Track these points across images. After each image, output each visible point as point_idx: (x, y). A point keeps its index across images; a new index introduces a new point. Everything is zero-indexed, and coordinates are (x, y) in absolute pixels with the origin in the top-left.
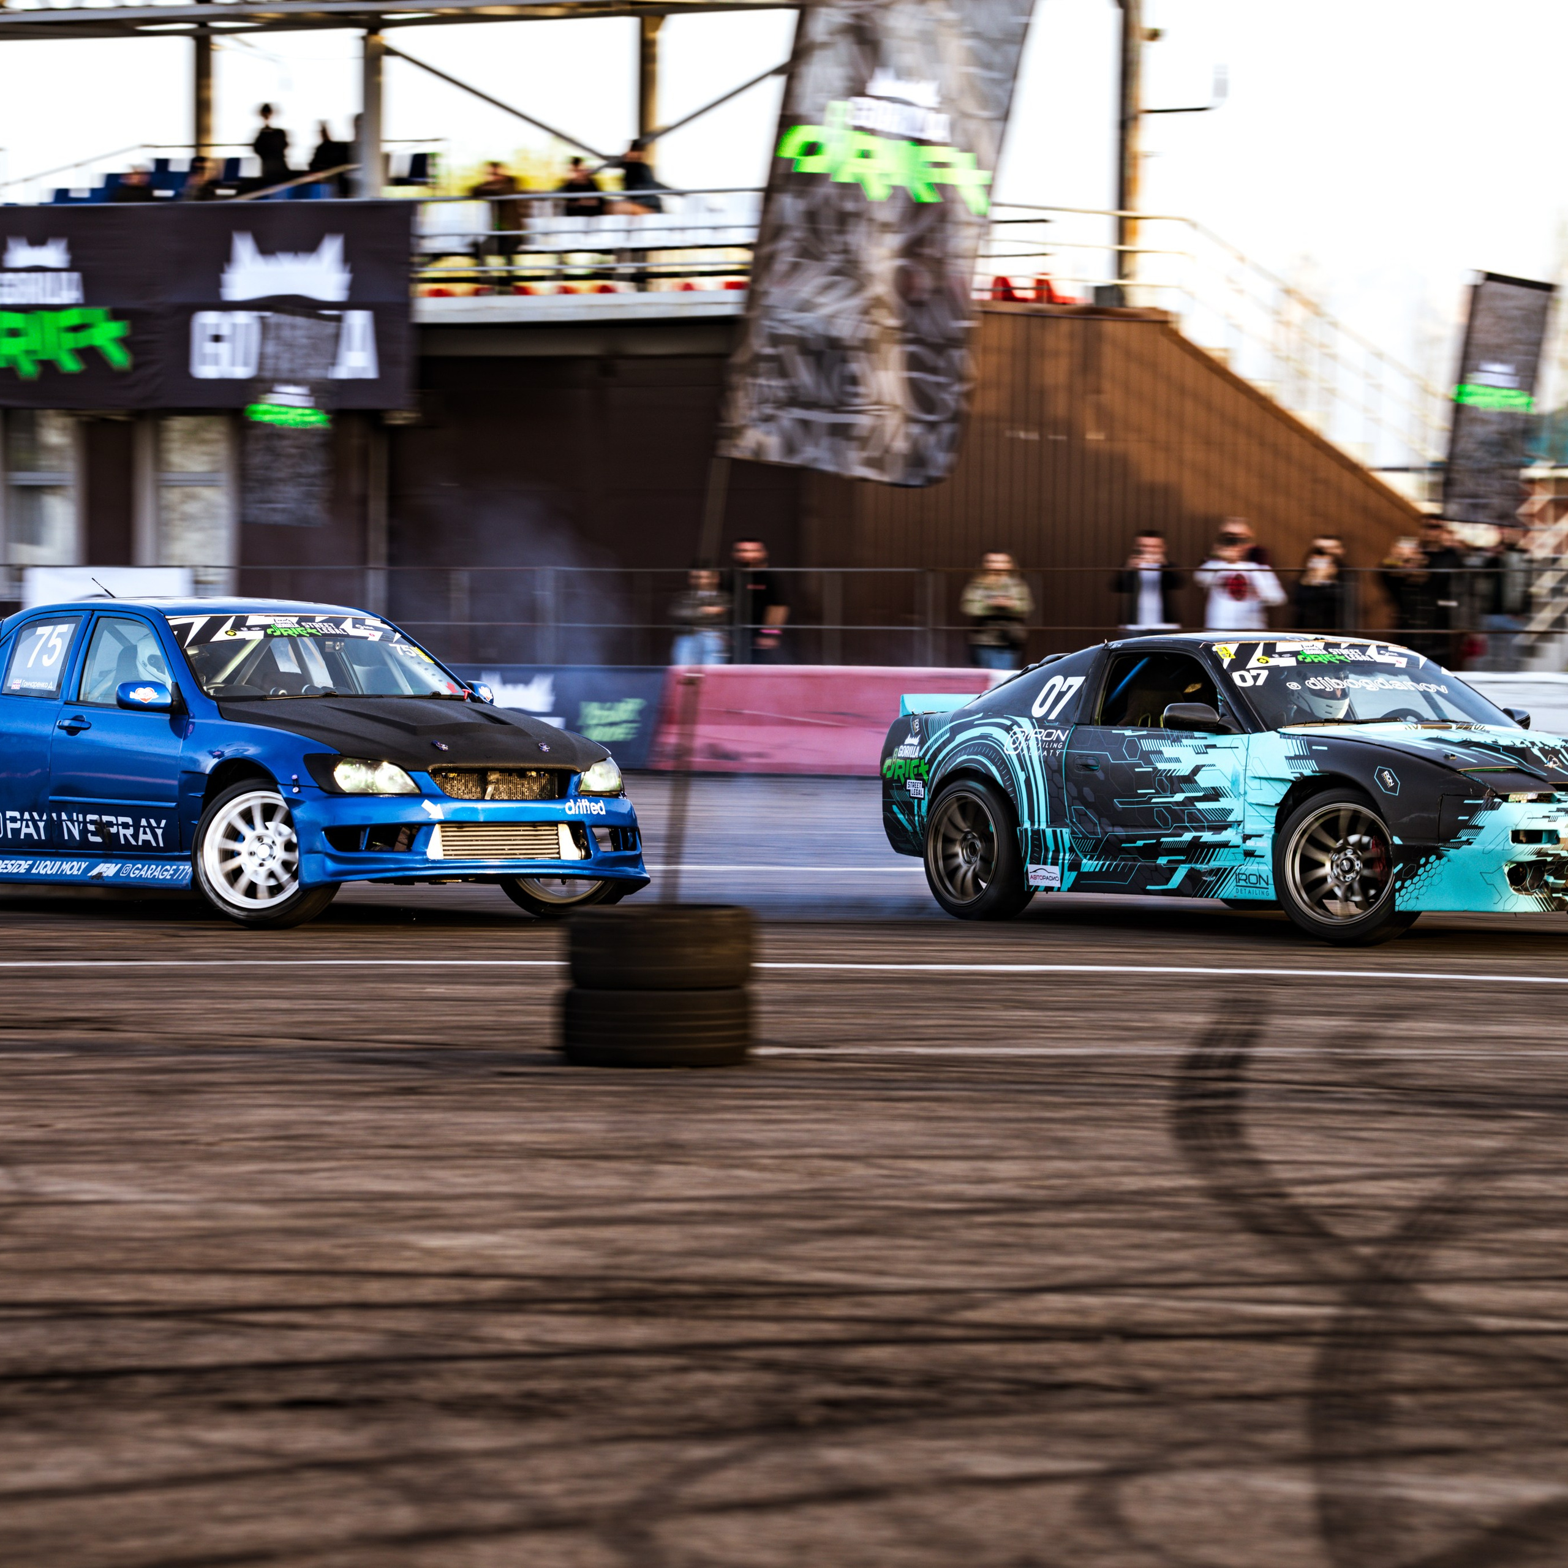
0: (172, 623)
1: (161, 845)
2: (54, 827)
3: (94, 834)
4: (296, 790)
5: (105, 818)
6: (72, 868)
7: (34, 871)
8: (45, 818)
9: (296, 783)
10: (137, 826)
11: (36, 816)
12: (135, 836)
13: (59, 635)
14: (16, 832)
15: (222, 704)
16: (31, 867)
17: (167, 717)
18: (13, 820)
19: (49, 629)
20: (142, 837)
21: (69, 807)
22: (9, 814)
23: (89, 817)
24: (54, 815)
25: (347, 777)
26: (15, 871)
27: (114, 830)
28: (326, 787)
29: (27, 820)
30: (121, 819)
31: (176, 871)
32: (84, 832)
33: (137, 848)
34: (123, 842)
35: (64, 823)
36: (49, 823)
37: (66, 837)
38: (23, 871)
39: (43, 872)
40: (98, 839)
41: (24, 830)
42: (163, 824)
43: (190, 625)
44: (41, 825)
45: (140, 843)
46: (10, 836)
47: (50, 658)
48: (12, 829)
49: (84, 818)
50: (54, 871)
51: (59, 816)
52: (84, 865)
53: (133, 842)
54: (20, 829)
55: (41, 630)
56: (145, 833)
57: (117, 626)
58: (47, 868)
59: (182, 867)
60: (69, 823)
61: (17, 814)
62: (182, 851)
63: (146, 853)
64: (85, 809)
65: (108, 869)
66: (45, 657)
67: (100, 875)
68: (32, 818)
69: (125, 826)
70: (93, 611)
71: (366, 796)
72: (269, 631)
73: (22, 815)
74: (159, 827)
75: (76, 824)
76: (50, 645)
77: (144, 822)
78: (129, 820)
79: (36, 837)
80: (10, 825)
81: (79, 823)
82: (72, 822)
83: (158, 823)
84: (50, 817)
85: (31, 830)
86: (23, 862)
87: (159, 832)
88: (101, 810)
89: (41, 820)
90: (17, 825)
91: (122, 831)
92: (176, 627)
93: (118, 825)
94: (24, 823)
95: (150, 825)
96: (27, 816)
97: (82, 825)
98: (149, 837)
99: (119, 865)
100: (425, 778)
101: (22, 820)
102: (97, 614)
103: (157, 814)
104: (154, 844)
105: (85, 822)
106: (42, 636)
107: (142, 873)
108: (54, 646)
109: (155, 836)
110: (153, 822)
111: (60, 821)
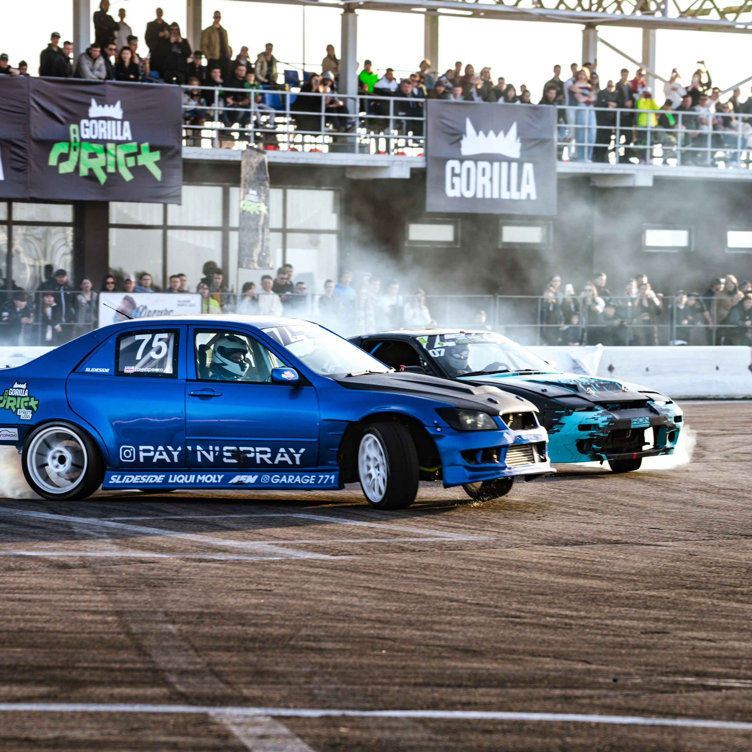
0: (265, 331)
2: (188, 455)
3: (228, 458)
4: (439, 429)
5: (242, 449)
6: (209, 478)
7: (171, 481)
9: (437, 426)
11: (170, 448)
12: (272, 459)
13: (161, 340)
16: (166, 479)
19: (148, 336)
20: (279, 458)
21: (205, 443)
22: (141, 448)
23: (225, 448)
26: (151, 481)
27: (252, 455)
28: (456, 427)
29: (161, 451)
30: (258, 449)
31: (317, 479)
32: (219, 457)
33: (274, 465)
34: (258, 461)
35: (199, 453)
36: (184, 452)
37: (199, 460)
38: (158, 481)
39: (182, 481)
40: (235, 461)
42: (302, 450)
45: (276, 462)
46: (142, 460)
48: (144, 457)
49: (221, 449)
50: (192, 481)
52: (220, 477)
53: (269, 462)
54: (153, 457)
55: (139, 337)
59: (322, 477)
60: (205, 453)
61: (152, 448)
62: (317, 466)
63: (284, 468)
64: (223, 443)
65: (247, 479)
66: (152, 353)
67: (240, 482)
70: (189, 325)
75: (212, 453)
76: (154, 346)
80: (142, 454)
81: (215, 452)
82: (208, 452)
84: (184, 448)
86: (156, 476)
88: (238, 444)
90: (152, 454)
91: (258, 456)
94: (158, 453)
96: (161, 448)
97: (217, 454)
99: (256, 477)
102: (191, 327)
103: (298, 445)
105: (221, 451)
106: (142, 341)
107: (283, 480)
108: (160, 346)
109: (293, 458)
110: (292, 450)
111: (195, 451)
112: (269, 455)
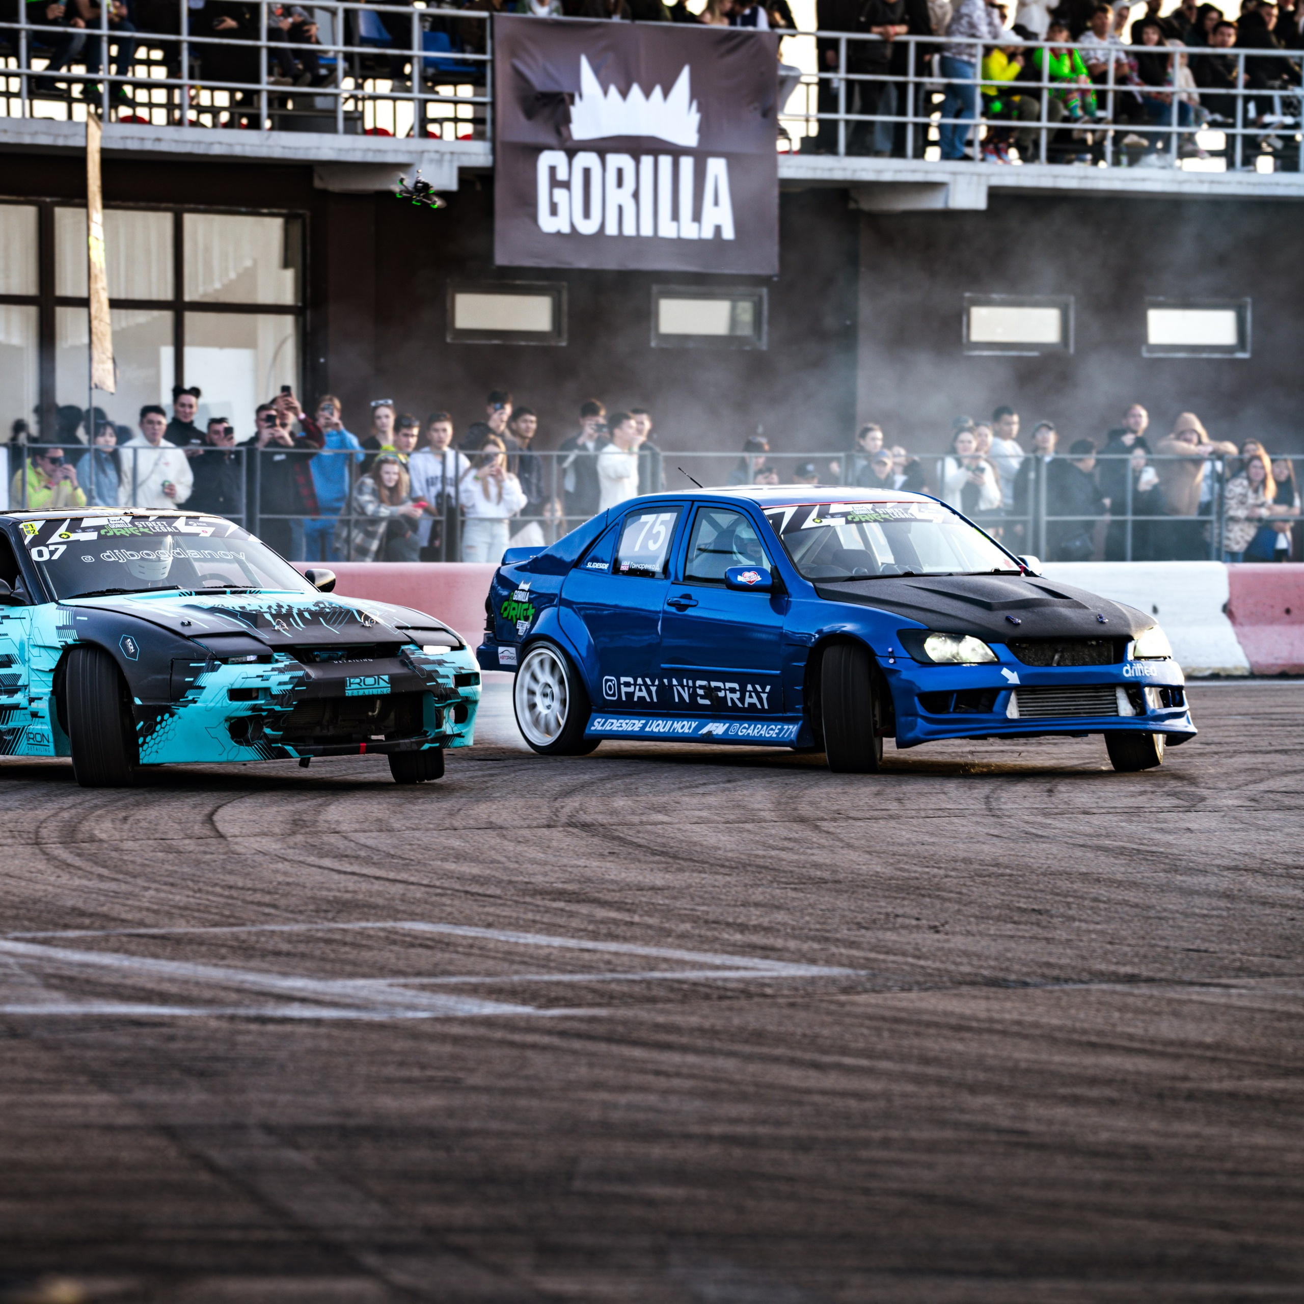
0: (767, 513)
1: (766, 707)
2: (665, 692)
3: (702, 697)
4: (891, 661)
5: (713, 684)
6: (684, 726)
7: (647, 729)
8: (657, 683)
9: (891, 655)
10: (743, 691)
11: (648, 681)
12: (742, 700)
13: (663, 523)
14: (630, 695)
15: (818, 585)
16: (645, 725)
17: (768, 596)
18: (627, 684)
19: (653, 517)
20: (748, 700)
21: (680, 675)
22: (622, 679)
23: (698, 683)
24: (665, 681)
25: (934, 649)
26: (630, 729)
27: (721, 694)
28: (918, 658)
29: (640, 685)
30: (728, 685)
31: (781, 730)
32: (694, 695)
33: (743, 709)
34: (730, 704)
35: (675, 688)
36: (661, 687)
37: (677, 700)
38: (636, 729)
39: (656, 730)
40: (707, 702)
41: (638, 694)
42: (768, 688)
43: (783, 514)
44: (653, 689)
45: (746, 705)
46: (624, 698)
47: (655, 543)
48: (626, 693)
49: (694, 683)
50: (666, 729)
51: (670, 682)
52: (694, 725)
53: (740, 705)
54: (633, 693)
55: (644, 518)
56: (751, 697)
57: (713, 515)
58: (659, 726)
59: (786, 727)
60: (680, 688)
61: (631, 680)
62: (785, 712)
63: (751, 715)
64: (696, 675)
65: (718, 728)
66: (651, 542)
67: (710, 733)
68: (645, 683)
69: (733, 690)
70: (693, 501)
71: (951, 664)
72: (850, 518)
73: (635, 681)
74: (764, 692)
75: (686, 689)
76: (654, 531)
77: (749, 687)
78: (736, 686)
79: (648, 700)
80: (623, 690)
81: (689, 688)
82: (683, 687)
83: (764, 689)
84: (661, 682)
85: (644, 694)
86: (636, 722)
87: (764, 696)
88: (709, 676)
89: (653, 685)
90: (631, 689)
91: (729, 695)
92: (771, 516)
93: (725, 690)
94: (638, 687)
95: (755, 690)
96: (640, 681)
97: (691, 689)
98: (755, 700)
99: (727, 725)
100: (1001, 649)
101: (635, 684)
102: (696, 504)
103: (763, 680)
104: (759, 706)
105: (694, 687)
106: (646, 523)
107: (750, 731)
108: (659, 533)
109: (760, 699)
110: (758, 688)
111: (671, 685)
112: (738, 695)
